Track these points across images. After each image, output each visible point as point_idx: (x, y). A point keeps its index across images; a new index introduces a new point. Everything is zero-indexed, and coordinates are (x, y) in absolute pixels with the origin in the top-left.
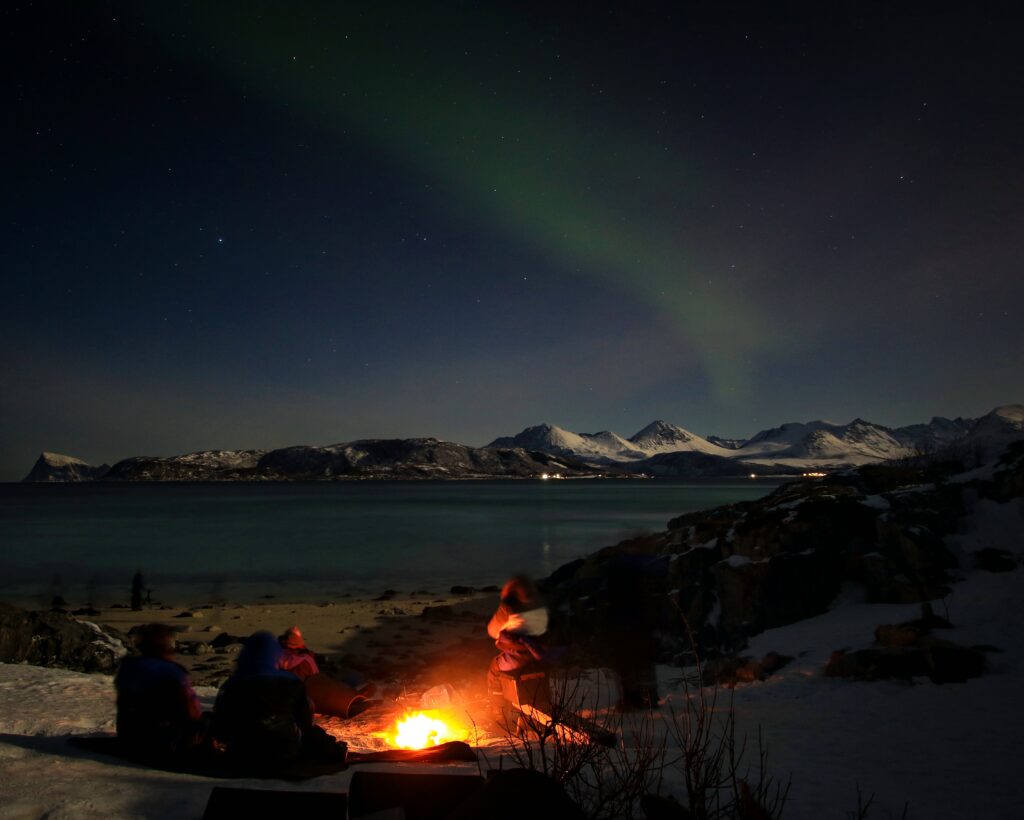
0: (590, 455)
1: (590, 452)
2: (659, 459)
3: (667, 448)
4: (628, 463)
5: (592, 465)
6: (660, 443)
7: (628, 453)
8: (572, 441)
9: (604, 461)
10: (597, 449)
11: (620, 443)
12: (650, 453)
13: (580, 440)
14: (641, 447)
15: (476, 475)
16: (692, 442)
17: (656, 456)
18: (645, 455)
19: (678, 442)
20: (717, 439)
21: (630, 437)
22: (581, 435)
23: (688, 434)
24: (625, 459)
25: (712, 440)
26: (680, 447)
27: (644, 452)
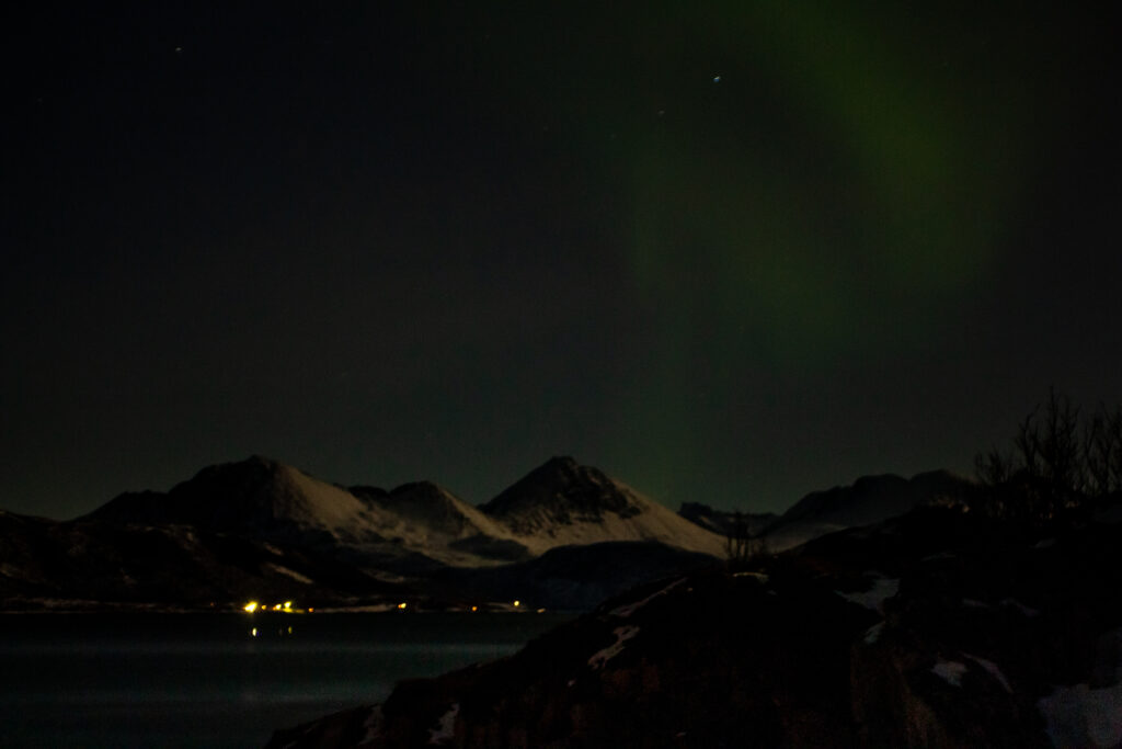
0: (379, 547)
1: (377, 539)
2: (560, 558)
3: (579, 533)
4: (481, 571)
5: (381, 576)
6: (563, 519)
7: (481, 543)
8: (334, 507)
9: (415, 563)
10: (399, 530)
11: (461, 518)
12: (537, 545)
13: (353, 504)
14: (515, 529)
15: (50, 603)
16: (642, 519)
17: (553, 554)
18: (524, 549)
19: (611, 518)
20: (706, 511)
21: (487, 499)
22: (357, 492)
23: (635, 494)
24: (472, 562)
25: (692, 512)
26: (616, 530)
27: (523, 541)
